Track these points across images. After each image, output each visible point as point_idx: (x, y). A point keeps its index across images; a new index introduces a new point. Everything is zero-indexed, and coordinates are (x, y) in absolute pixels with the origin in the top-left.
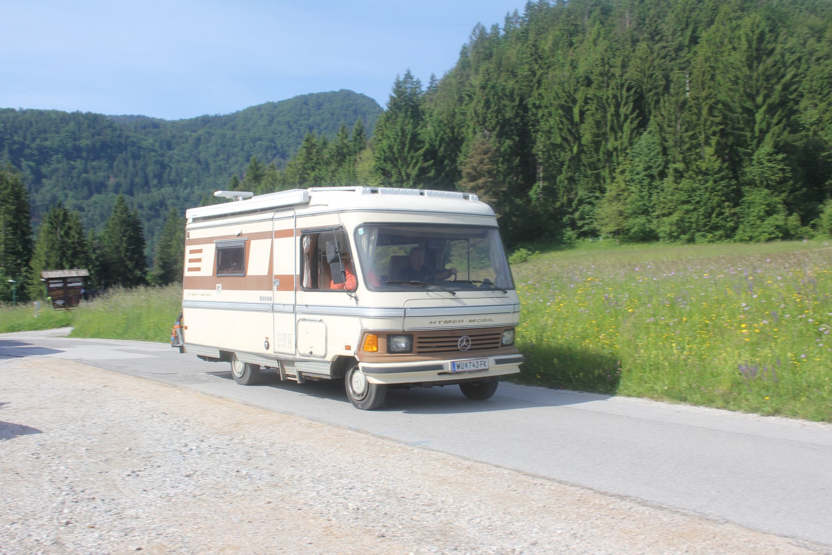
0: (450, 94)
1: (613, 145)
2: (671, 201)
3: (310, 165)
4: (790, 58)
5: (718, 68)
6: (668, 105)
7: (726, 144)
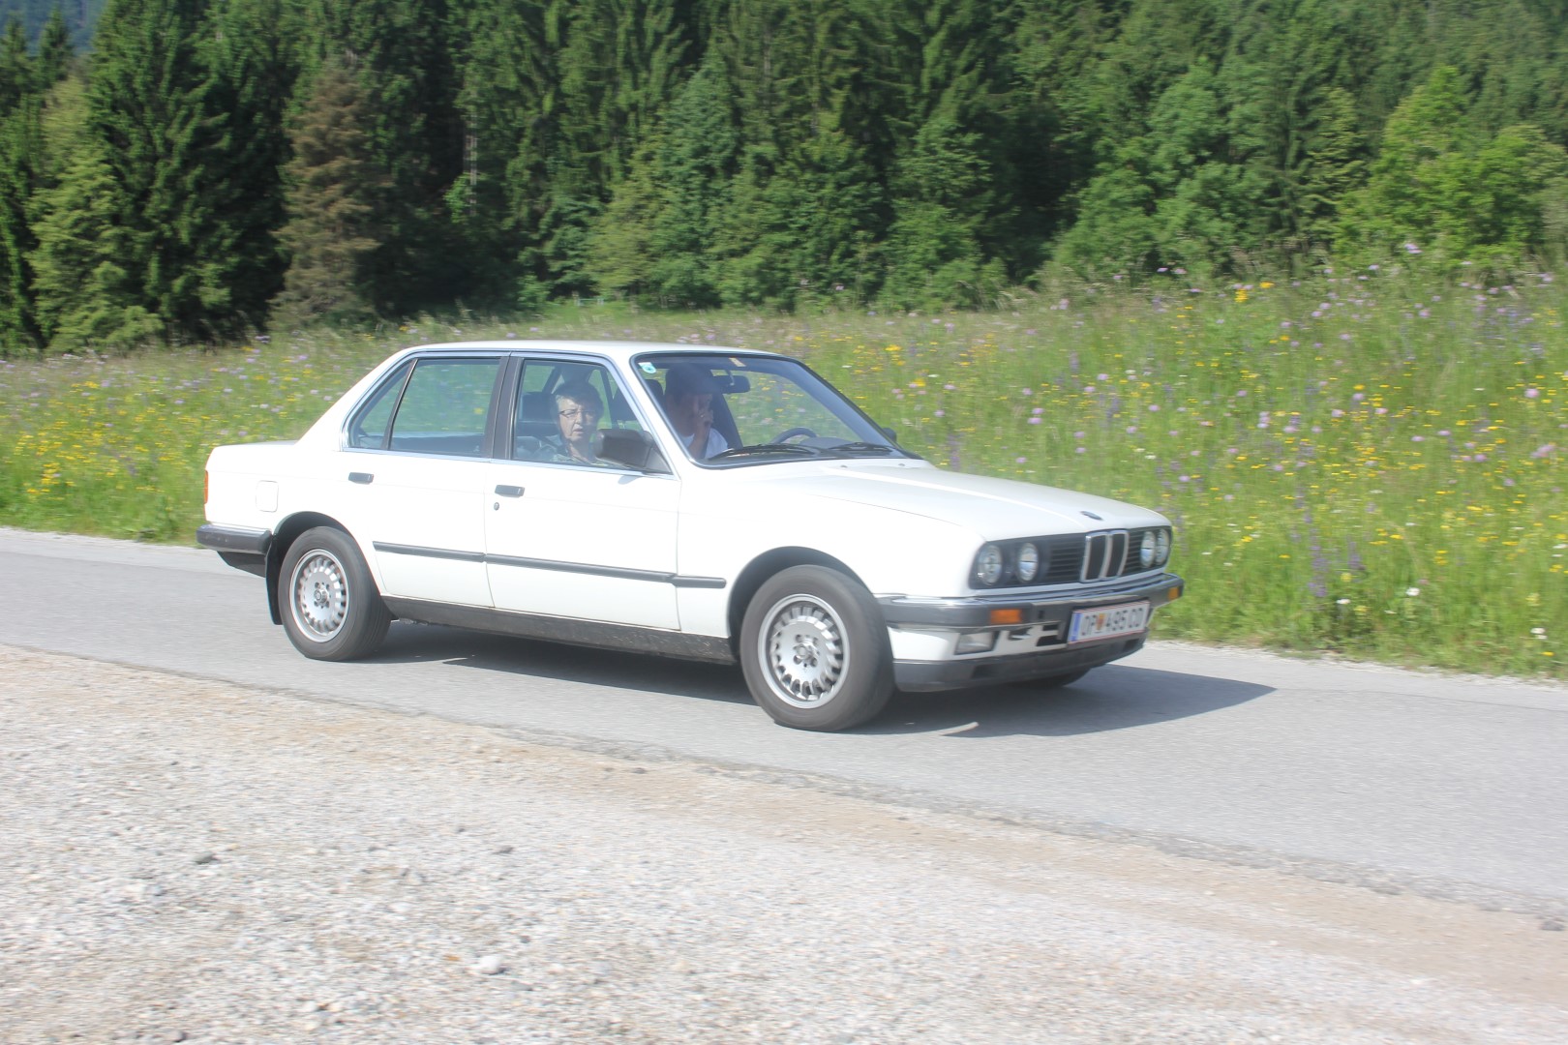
1: (630, 98)
2: (748, 224)
6: (746, 17)
7: (865, 107)
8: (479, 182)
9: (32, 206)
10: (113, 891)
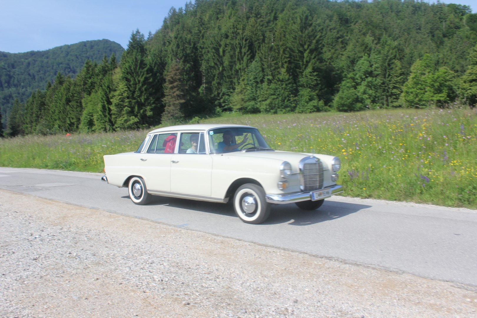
0: (159, 41)
1: (239, 67)
2: (266, 94)
3: (88, 76)
4: (318, 28)
5: (287, 32)
6: (264, 49)
7: (291, 67)
8: (206, 87)
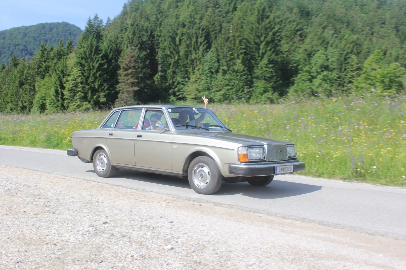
0: (117, 27)
2: (221, 85)
3: (43, 59)
5: (245, 23)
6: (220, 39)
7: (247, 59)
8: (161, 75)
9: (64, 80)
10: (85, 229)
